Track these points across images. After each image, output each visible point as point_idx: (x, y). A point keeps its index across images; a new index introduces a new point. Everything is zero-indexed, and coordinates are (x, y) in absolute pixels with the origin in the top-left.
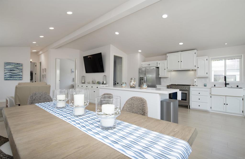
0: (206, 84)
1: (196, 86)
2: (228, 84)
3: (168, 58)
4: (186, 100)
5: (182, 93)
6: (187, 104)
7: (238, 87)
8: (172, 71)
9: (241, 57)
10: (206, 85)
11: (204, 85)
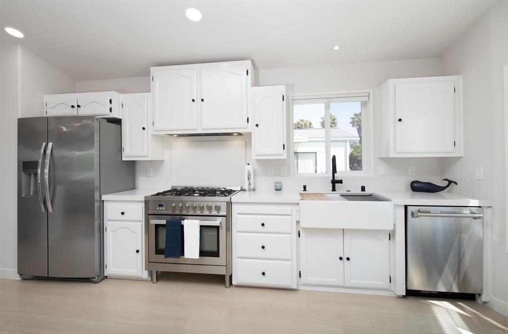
0: (281, 183)
1: (250, 190)
2: (341, 182)
3: (156, 85)
4: (216, 254)
5: (201, 226)
6: (221, 271)
7: (364, 191)
8: (172, 135)
9: (366, 99)
10: (281, 186)
11: (275, 186)
